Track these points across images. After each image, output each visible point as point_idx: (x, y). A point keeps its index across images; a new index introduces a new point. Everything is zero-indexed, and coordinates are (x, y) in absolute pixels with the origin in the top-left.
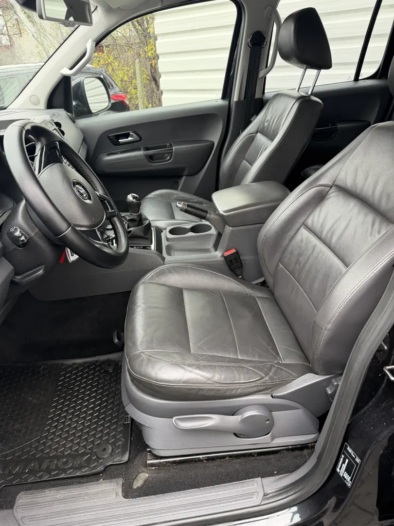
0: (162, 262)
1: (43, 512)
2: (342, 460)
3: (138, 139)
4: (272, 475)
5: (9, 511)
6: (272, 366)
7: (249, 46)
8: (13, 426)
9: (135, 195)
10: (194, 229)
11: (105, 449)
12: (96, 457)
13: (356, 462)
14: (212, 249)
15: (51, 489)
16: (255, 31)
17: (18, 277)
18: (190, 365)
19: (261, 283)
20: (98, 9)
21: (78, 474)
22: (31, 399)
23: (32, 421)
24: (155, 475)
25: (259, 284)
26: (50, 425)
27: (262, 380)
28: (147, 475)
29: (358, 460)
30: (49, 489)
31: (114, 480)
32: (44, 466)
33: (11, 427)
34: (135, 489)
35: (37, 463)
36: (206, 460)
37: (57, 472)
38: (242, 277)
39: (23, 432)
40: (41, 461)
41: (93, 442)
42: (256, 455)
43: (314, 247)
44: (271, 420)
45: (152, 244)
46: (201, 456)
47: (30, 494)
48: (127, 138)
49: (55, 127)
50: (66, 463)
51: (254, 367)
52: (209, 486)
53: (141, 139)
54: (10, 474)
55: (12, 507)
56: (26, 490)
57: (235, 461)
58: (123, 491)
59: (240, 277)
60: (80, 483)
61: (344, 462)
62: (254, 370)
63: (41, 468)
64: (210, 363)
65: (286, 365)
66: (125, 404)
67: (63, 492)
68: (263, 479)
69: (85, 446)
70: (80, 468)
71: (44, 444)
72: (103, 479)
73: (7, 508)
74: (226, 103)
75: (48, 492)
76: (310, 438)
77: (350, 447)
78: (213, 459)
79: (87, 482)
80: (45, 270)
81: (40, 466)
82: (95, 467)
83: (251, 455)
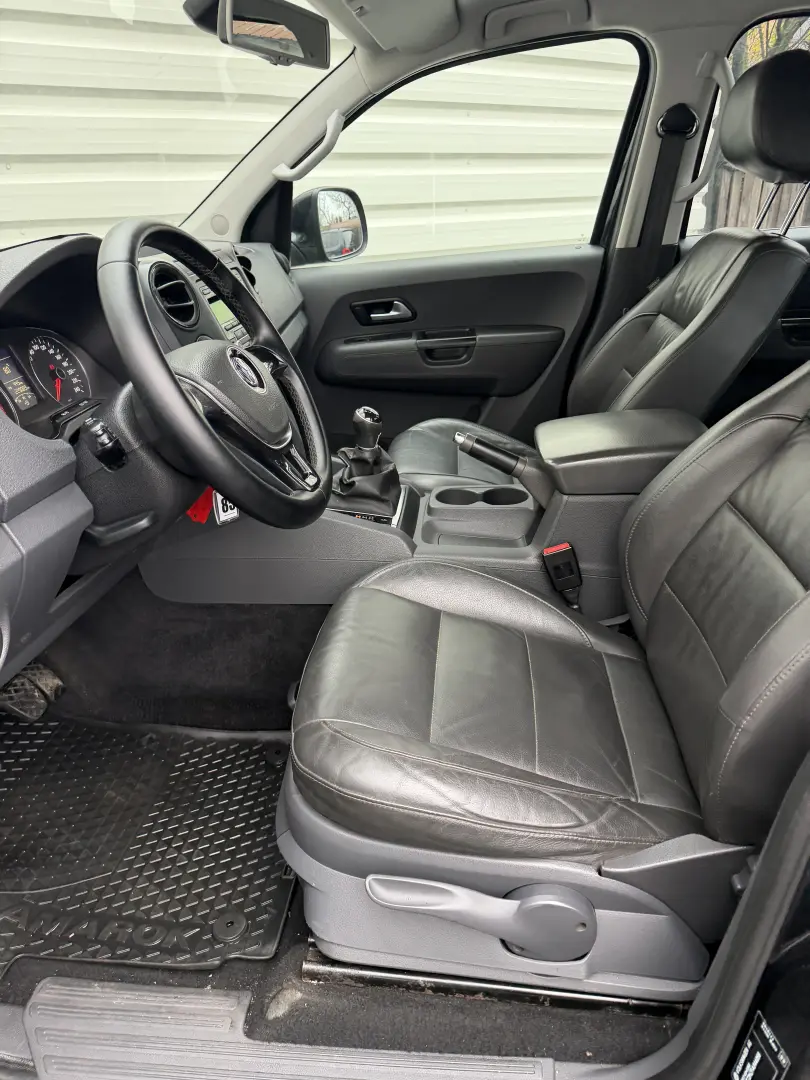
0: (409, 553)
1: (79, 1027)
2: (746, 1052)
3: (409, 314)
4: (580, 1058)
5: (17, 1010)
6: (608, 803)
7: (659, 135)
8: (68, 840)
9: (372, 410)
10: (490, 497)
11: (232, 923)
12: (210, 936)
13: (778, 1063)
14: (521, 542)
15: (106, 983)
16: (675, 103)
17: (101, 529)
18: (419, 765)
19: (620, 625)
20: (356, 52)
21: (168, 963)
22: (114, 794)
23: (105, 838)
24: (316, 999)
25: (617, 628)
26: (137, 852)
27: (578, 830)
28: (299, 995)
29: (783, 1059)
30: (102, 984)
31: (235, 993)
32: (107, 933)
33: (64, 842)
34: (271, 1022)
35: (94, 924)
36: (431, 988)
37: (128, 950)
38: (580, 607)
39: (82, 856)
40: (103, 921)
41: (211, 904)
42: (547, 1004)
43: (746, 551)
44: (590, 926)
45: (394, 513)
46: (421, 979)
47: (61, 985)
48: (388, 312)
49: (237, 264)
50: (149, 936)
51: (565, 797)
52: (431, 1051)
53: (414, 315)
54: (39, 936)
55: (23, 1004)
56: (59, 974)
57: (500, 1006)
58: (246, 1022)
59: (575, 607)
60: (165, 984)
61: (750, 1059)
62: (564, 803)
63: (99, 938)
64: (463, 768)
65: (643, 809)
66: (278, 832)
67: (128, 995)
68: (558, 1064)
69: (193, 910)
70: (174, 951)
71: (116, 888)
72: (213, 987)
73: (14, 1003)
74: (598, 252)
75: (98, 989)
76: (681, 990)
77: (769, 1024)
78: (447, 990)
79: (180, 985)
80: (154, 521)
81: (100, 930)
82: (204, 957)
83: (535, 999)
